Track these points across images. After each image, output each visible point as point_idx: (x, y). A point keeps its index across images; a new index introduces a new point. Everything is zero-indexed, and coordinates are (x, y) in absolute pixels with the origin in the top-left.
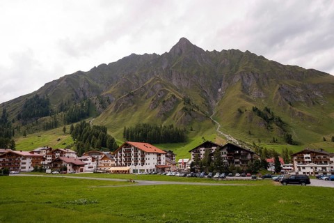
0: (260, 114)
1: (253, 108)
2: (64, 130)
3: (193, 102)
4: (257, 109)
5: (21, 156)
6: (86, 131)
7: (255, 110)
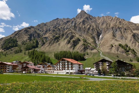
0: (123, 47)
1: (119, 44)
2: (25, 53)
3: (88, 41)
4: (121, 45)
5: (7, 64)
6: (36, 54)
7: (120, 45)
